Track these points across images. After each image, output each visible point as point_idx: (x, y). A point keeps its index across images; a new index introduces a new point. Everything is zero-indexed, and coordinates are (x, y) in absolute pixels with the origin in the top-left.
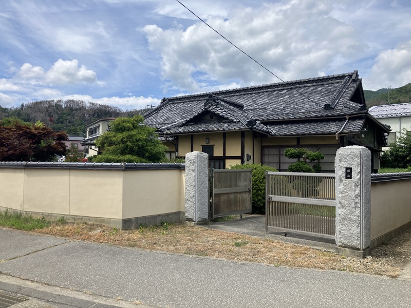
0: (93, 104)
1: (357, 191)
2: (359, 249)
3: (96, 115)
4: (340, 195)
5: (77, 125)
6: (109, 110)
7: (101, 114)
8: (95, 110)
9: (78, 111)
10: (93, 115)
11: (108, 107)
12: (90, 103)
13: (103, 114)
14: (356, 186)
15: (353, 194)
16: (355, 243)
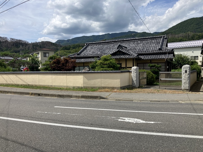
0: (12, 39)
1: (188, 76)
2: (188, 90)
3: (15, 45)
4: (184, 77)
5: (4, 50)
6: (22, 42)
7: (17, 44)
8: (14, 42)
9: (4, 43)
10: (13, 45)
11: (21, 40)
12: (11, 38)
13: (18, 44)
14: (188, 75)
15: (187, 77)
16: (188, 88)
